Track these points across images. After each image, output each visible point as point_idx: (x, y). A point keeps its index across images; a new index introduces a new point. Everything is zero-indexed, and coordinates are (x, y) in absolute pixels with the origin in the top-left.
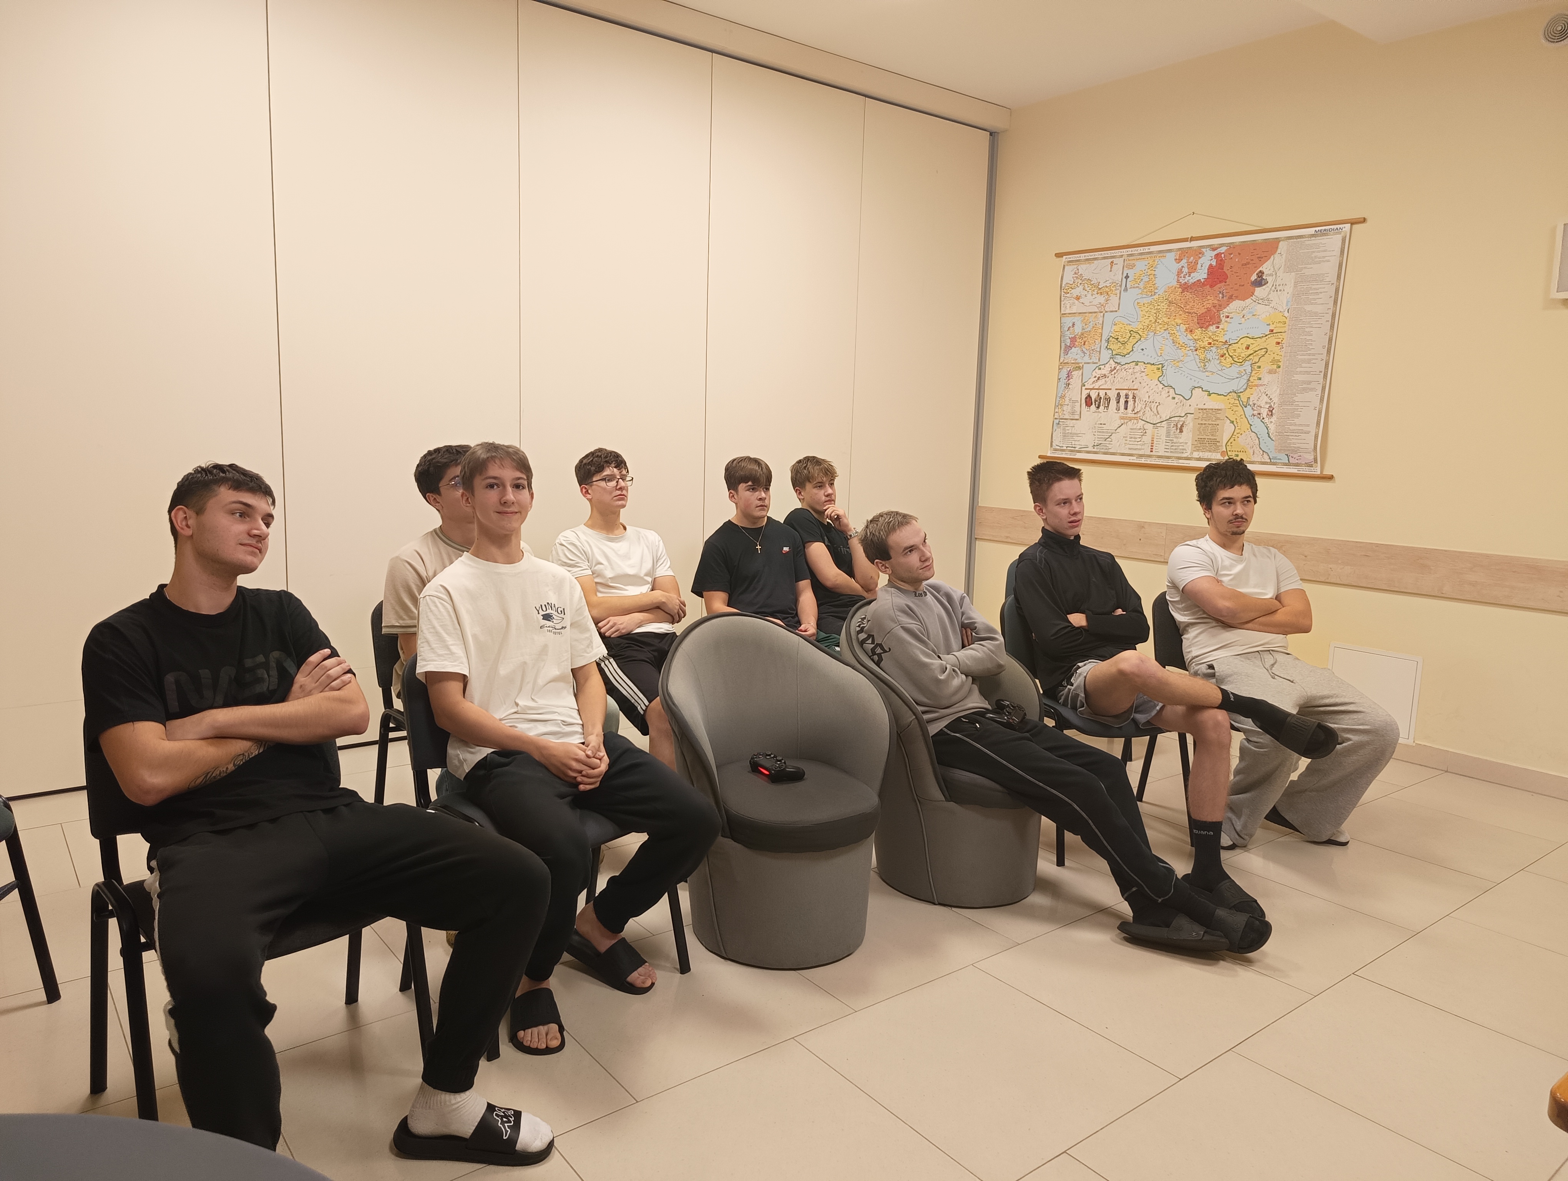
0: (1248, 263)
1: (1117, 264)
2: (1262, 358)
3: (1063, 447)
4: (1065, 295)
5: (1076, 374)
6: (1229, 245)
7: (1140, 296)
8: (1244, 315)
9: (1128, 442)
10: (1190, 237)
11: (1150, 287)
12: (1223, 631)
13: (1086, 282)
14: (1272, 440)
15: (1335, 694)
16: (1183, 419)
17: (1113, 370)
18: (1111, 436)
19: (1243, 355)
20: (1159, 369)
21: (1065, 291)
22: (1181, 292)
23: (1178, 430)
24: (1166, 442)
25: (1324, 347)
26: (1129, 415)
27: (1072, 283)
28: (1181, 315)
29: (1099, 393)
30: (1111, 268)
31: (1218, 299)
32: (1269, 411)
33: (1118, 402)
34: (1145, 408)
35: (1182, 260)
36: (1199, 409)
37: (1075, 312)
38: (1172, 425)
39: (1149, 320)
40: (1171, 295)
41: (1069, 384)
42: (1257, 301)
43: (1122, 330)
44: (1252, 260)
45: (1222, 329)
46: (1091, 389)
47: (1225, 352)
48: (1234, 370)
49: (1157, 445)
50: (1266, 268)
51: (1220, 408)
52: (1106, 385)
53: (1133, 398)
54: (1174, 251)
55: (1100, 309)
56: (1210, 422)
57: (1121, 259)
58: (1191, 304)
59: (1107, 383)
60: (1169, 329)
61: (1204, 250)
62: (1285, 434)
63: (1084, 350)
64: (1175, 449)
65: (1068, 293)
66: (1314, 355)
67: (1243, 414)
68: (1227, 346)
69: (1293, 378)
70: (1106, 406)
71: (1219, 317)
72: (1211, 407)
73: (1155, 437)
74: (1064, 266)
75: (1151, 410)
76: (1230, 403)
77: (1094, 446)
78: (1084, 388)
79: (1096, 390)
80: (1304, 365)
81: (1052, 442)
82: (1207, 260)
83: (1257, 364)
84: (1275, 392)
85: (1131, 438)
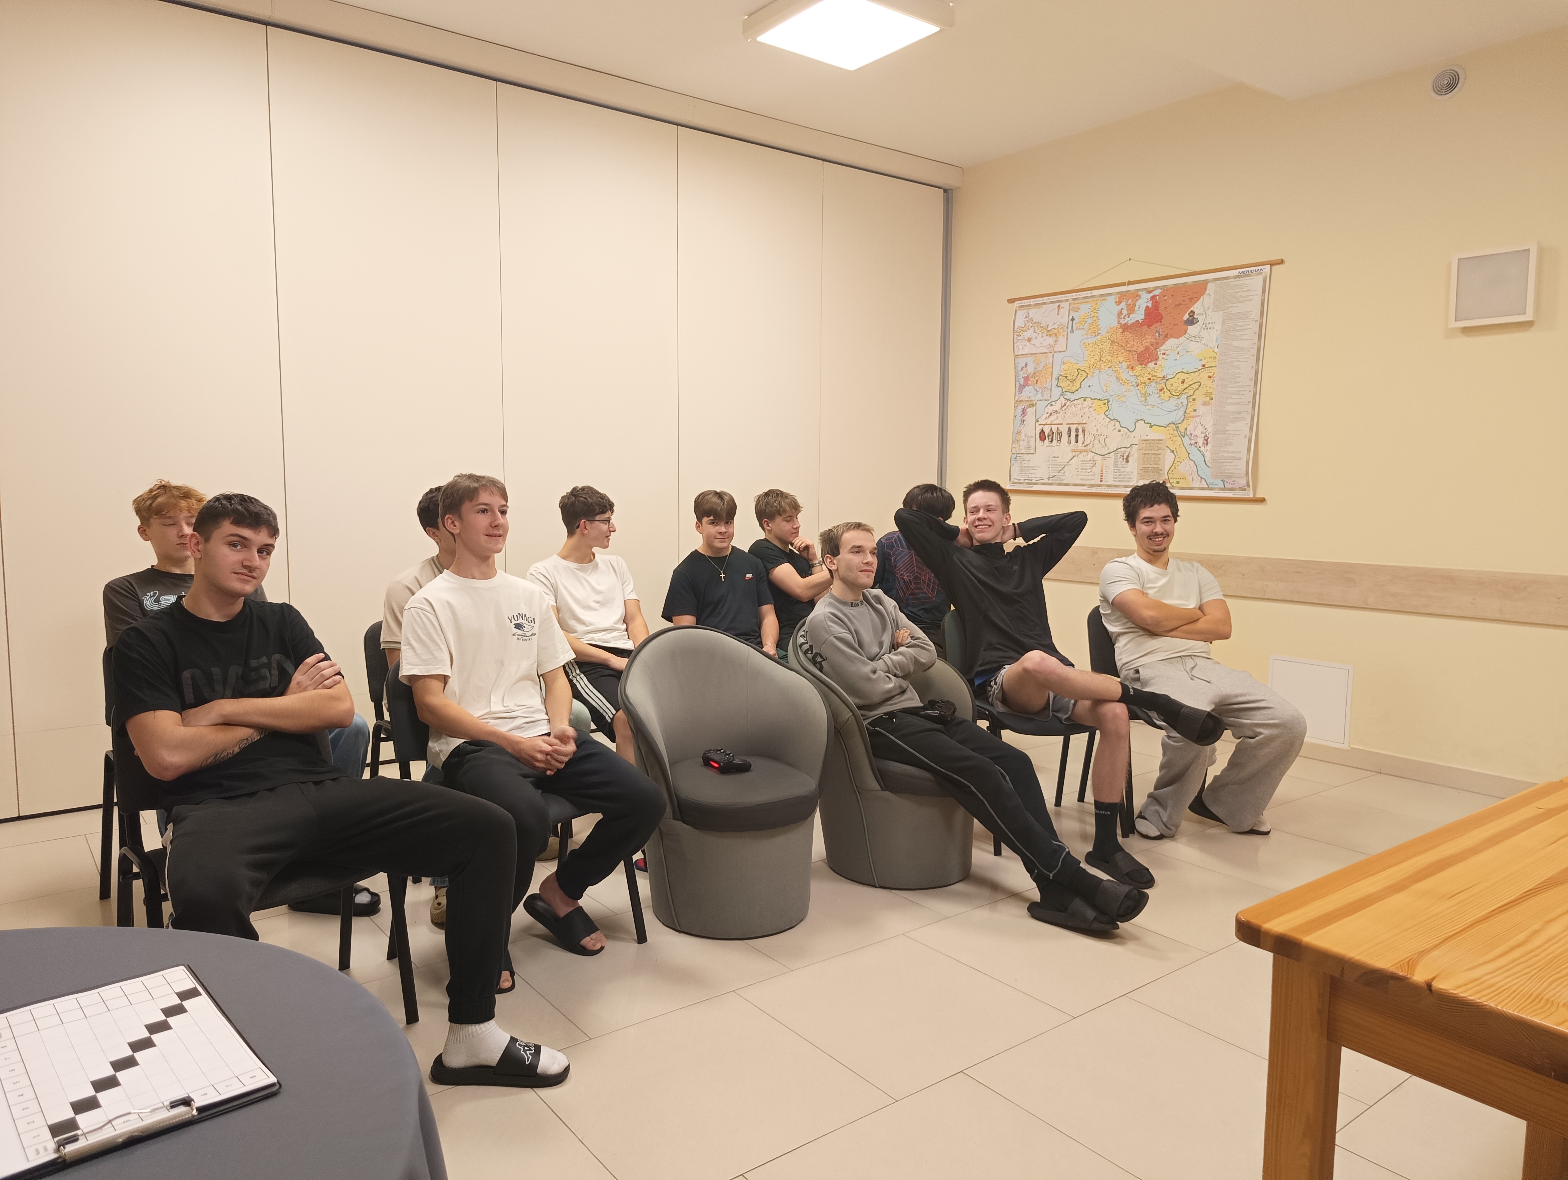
0: (1181, 304)
1: (1063, 308)
2: (1197, 391)
3: (1020, 480)
4: (1018, 338)
5: (1030, 411)
6: (1162, 288)
7: (1086, 336)
8: (1179, 352)
9: (1079, 473)
10: (1127, 281)
11: (1094, 328)
12: (1150, 639)
13: (1036, 325)
14: (1209, 467)
15: (1248, 693)
16: (1128, 450)
17: (1064, 406)
18: (1064, 468)
19: (1179, 389)
20: (1105, 404)
21: (1017, 334)
22: (1122, 332)
23: (1125, 461)
24: (1114, 472)
25: (1251, 379)
26: (1080, 448)
27: (1023, 326)
28: (1122, 353)
29: (1051, 428)
30: (1058, 311)
31: (1155, 337)
32: (1205, 440)
33: (1069, 436)
34: (1094, 441)
35: (1121, 302)
36: (1142, 440)
37: (1027, 353)
38: (1119, 456)
39: (1094, 359)
40: (1113, 335)
41: (1024, 421)
42: (1190, 339)
43: (1071, 368)
44: (1184, 301)
45: (1160, 365)
46: (1045, 425)
47: (1164, 386)
48: (1173, 402)
49: (1106, 475)
50: (1197, 308)
51: (1161, 439)
52: (1058, 420)
53: (1083, 432)
54: (1114, 295)
55: (1050, 350)
56: (1153, 452)
57: (1067, 302)
58: (1132, 343)
59: (1059, 419)
60: (1113, 366)
61: (1140, 293)
62: (1220, 461)
63: (1037, 388)
64: (1123, 478)
65: (1020, 336)
66: (1242, 387)
67: (1182, 443)
68: (1165, 381)
69: (1224, 409)
70: (1059, 440)
71: (1157, 354)
72: (1153, 438)
73: (1104, 468)
74: (1016, 311)
75: (1100, 442)
76: (1169, 434)
77: (1049, 478)
78: (1037, 424)
79: (1048, 426)
80: (1233, 397)
81: (1010, 476)
82: (1144, 302)
83: (1192, 397)
84: (1209, 422)
85: (1083, 469)
